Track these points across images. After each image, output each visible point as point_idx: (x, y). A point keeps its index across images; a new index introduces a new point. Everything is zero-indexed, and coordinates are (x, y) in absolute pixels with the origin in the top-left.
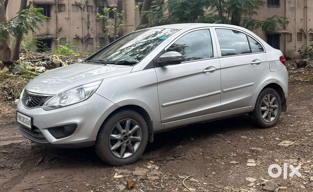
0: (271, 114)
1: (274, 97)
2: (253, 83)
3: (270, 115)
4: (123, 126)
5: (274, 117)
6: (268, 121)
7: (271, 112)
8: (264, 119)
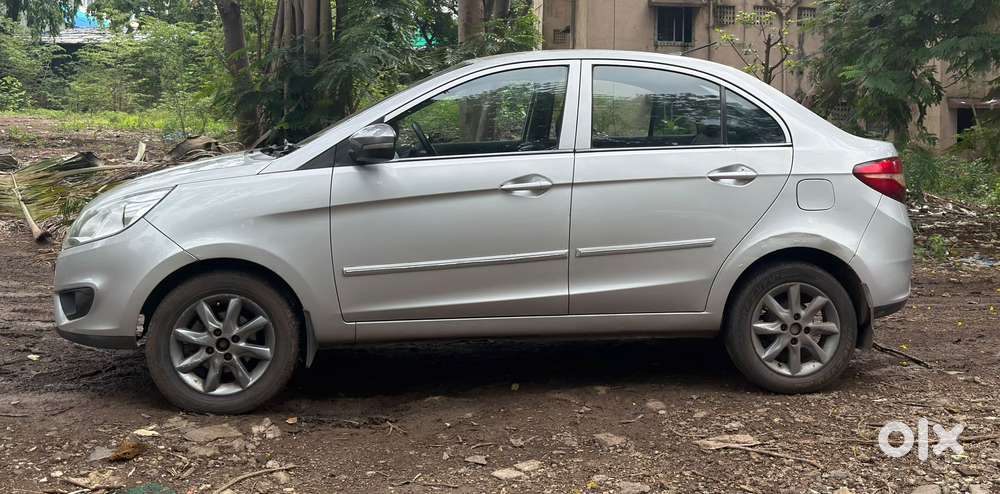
0: (802, 349)
1: (821, 295)
2: (714, 239)
3: (795, 352)
4: (219, 310)
5: (820, 361)
6: (785, 371)
7: (803, 344)
8: (769, 364)
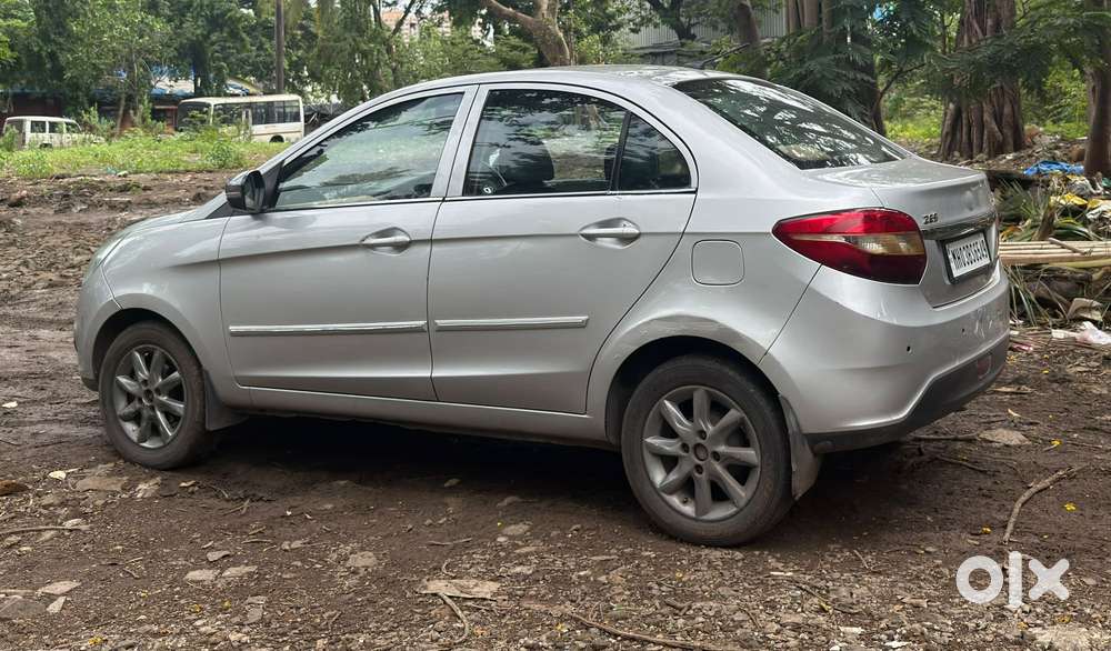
0: (710, 483)
1: (735, 408)
2: (586, 318)
5: (733, 504)
6: (689, 509)
7: (710, 475)
8: (667, 497)
